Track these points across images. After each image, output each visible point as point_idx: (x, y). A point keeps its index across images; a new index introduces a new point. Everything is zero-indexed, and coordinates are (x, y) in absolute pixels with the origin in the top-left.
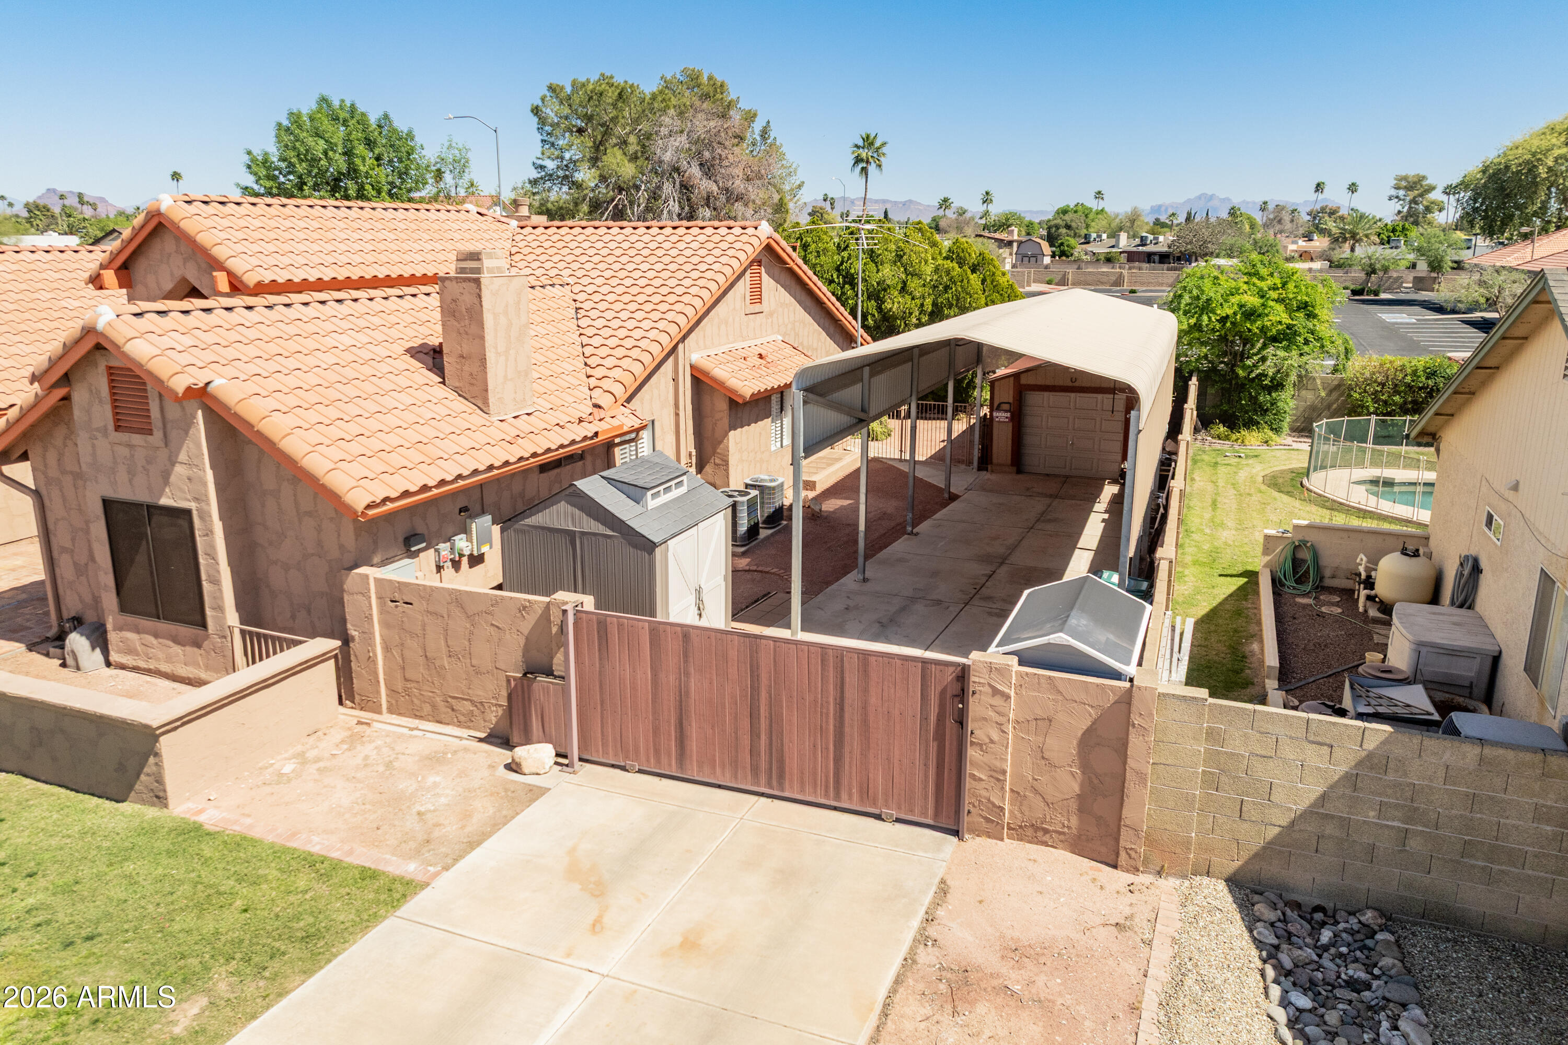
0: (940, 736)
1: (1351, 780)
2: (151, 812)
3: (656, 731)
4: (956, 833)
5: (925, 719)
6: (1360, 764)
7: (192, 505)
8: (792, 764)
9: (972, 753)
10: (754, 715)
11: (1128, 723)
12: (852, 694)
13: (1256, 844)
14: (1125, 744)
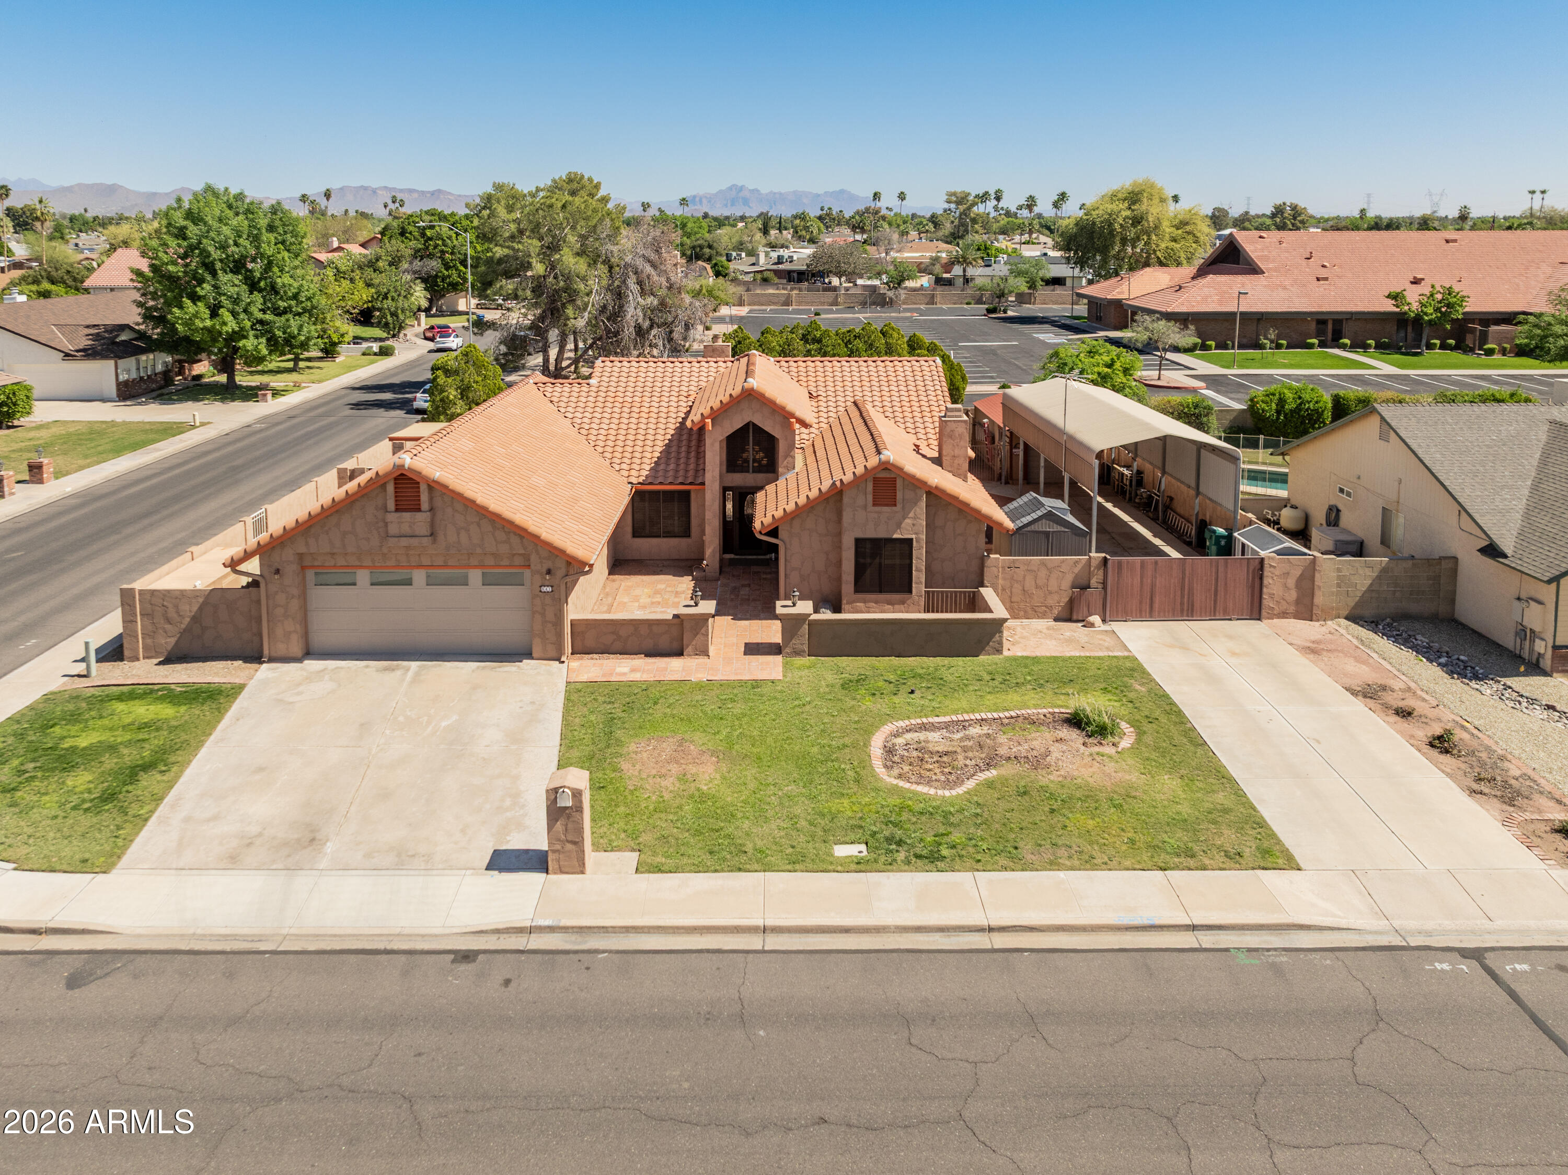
0: (1253, 587)
1: (1379, 577)
2: (996, 658)
3: (1141, 603)
4: (1259, 619)
5: (1248, 579)
6: (1381, 572)
7: (914, 536)
8: (1197, 605)
9: (1265, 590)
10: (1182, 589)
11: (1314, 570)
12: (1221, 575)
13: (1352, 604)
14: (1314, 576)
